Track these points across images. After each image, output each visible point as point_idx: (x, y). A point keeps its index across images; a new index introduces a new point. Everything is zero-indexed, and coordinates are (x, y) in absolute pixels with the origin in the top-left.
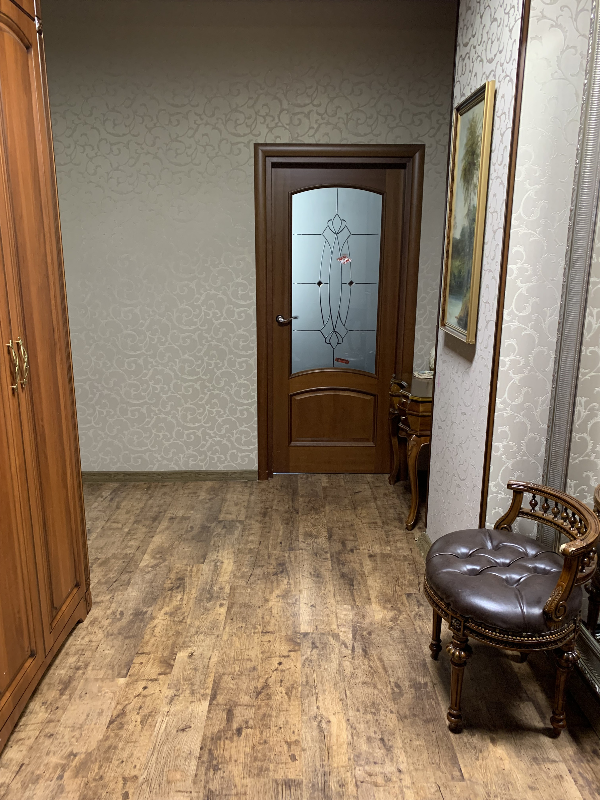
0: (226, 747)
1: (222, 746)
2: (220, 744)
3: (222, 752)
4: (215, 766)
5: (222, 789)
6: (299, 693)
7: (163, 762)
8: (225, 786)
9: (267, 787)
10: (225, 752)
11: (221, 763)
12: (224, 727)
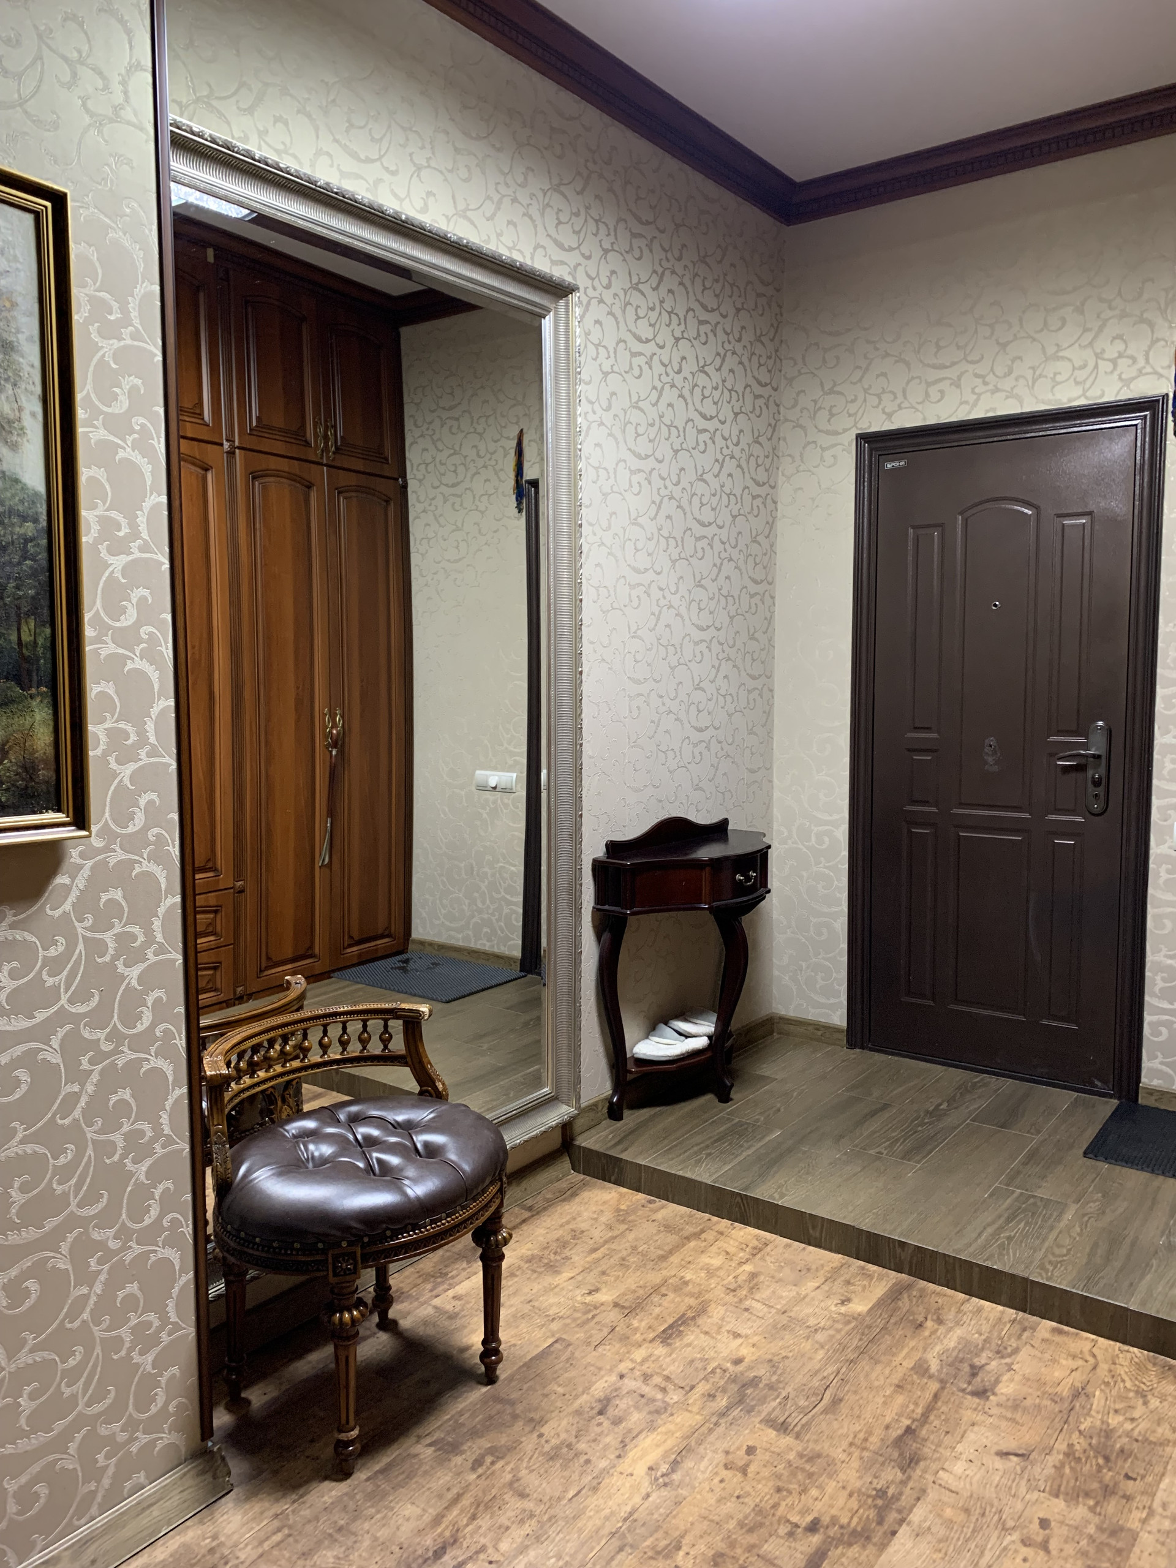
0: (850, 1515)
1: (855, 1520)
2: (858, 1523)
3: (861, 1511)
4: (880, 1497)
5: (883, 1464)
6: (656, 1536)
7: (972, 1545)
8: (878, 1466)
9: (815, 1437)
10: (856, 1508)
11: (869, 1496)
12: (836, 1547)
